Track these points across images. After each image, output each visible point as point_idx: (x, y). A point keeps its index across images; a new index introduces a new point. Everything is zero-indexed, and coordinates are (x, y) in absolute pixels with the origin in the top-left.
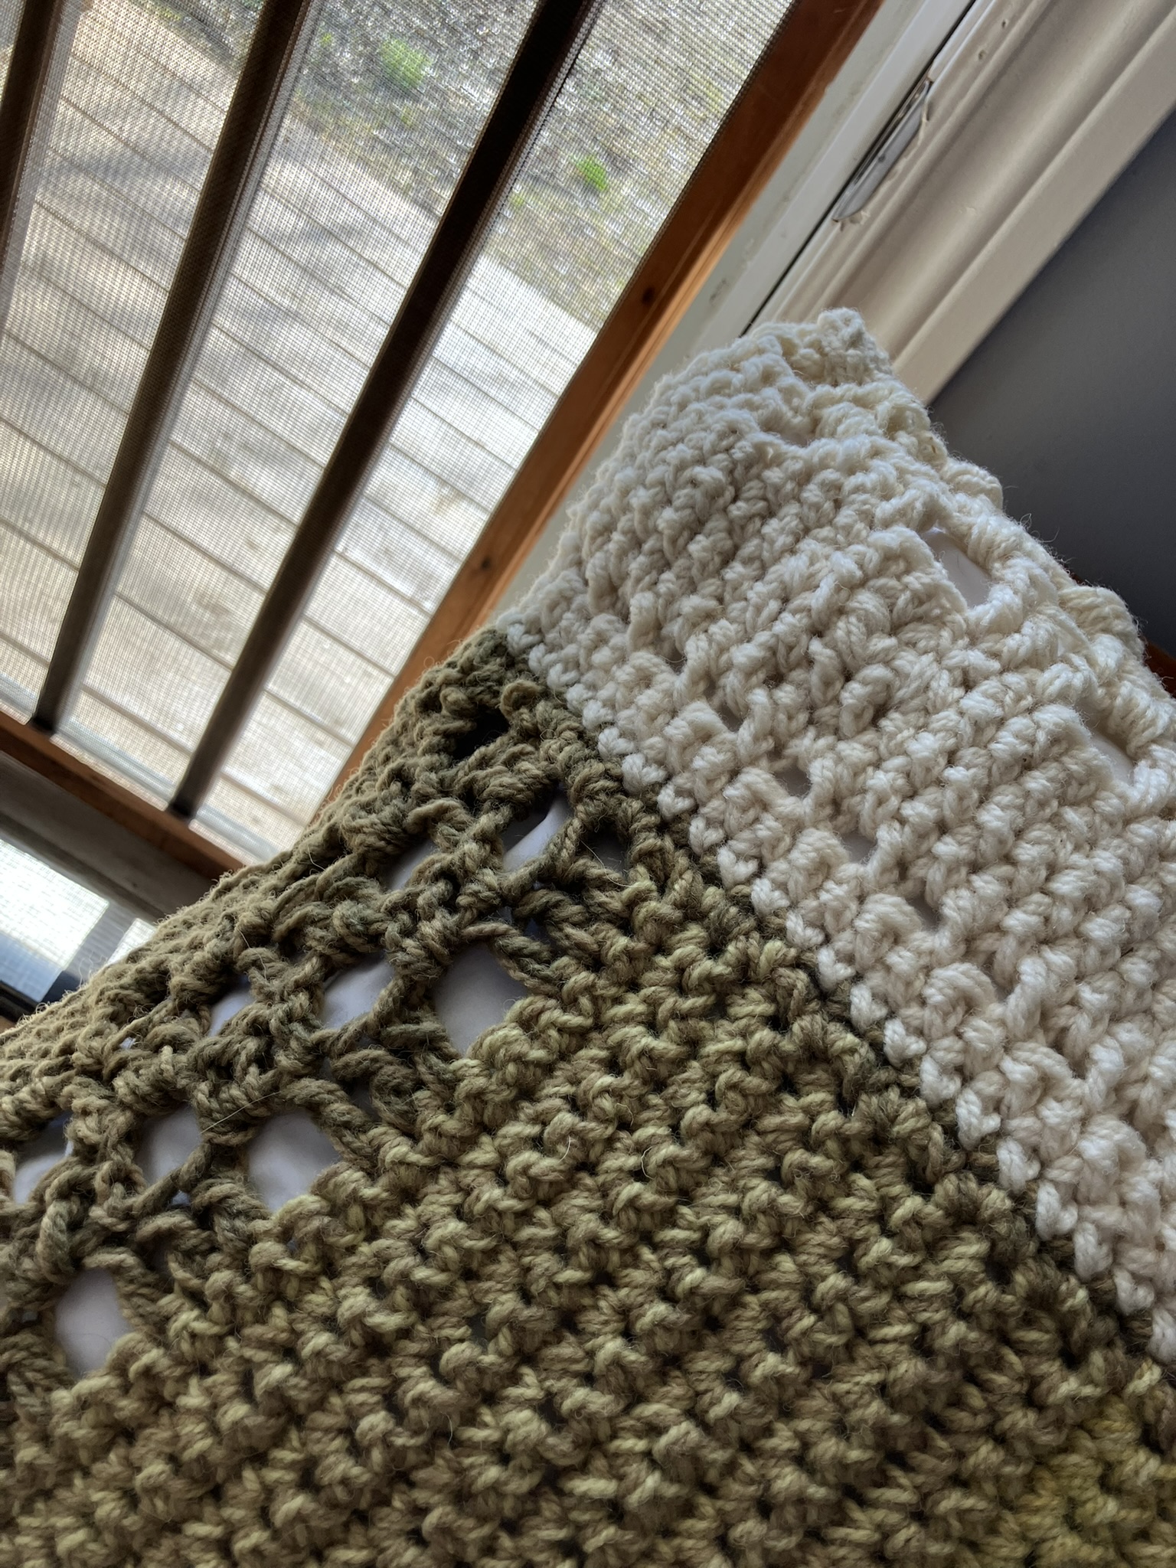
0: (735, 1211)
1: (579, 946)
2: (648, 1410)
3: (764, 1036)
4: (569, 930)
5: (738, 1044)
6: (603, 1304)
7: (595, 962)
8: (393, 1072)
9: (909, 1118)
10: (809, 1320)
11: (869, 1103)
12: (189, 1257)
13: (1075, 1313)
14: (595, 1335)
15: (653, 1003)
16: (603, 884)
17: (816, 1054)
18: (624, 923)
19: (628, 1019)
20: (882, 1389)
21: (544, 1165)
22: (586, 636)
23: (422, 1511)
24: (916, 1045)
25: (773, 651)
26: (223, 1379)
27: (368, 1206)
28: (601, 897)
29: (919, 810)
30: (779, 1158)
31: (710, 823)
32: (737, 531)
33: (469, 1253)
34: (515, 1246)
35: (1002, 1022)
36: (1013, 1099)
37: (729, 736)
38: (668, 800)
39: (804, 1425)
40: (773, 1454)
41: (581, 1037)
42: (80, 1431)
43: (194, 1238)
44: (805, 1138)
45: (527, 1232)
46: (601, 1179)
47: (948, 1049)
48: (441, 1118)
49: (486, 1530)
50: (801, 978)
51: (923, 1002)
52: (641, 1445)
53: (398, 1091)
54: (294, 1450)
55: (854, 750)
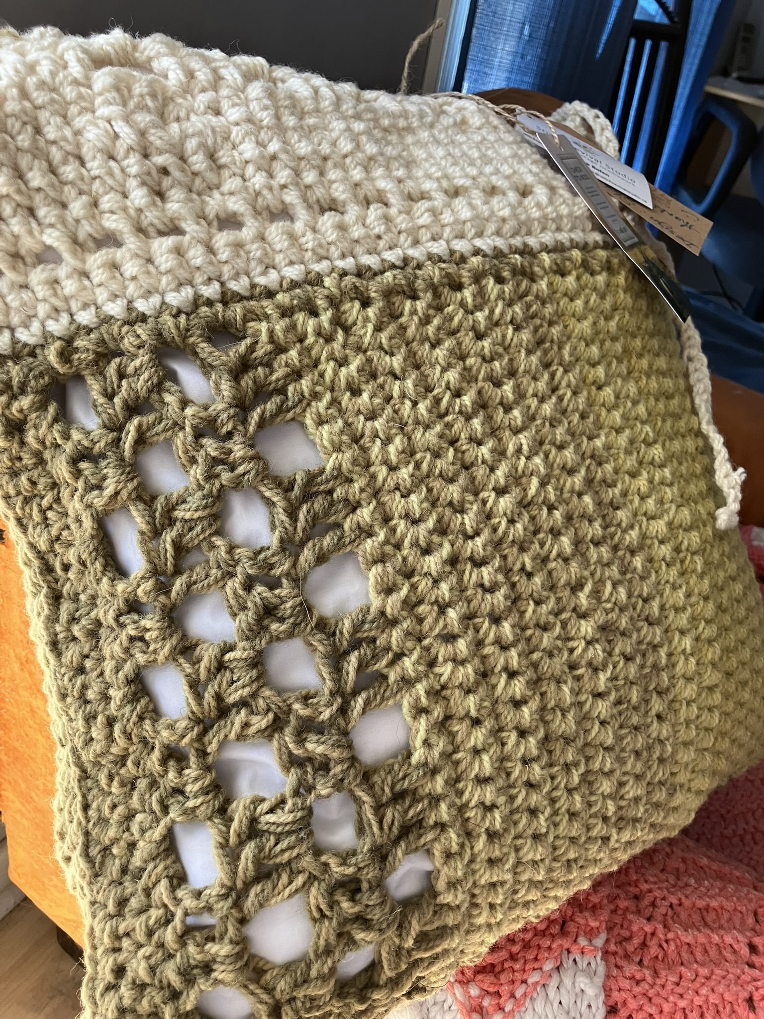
1: (287, 376)
2: (511, 449)
4: (274, 378)
6: (464, 448)
7: (296, 375)
10: (497, 363)
12: (374, 657)
14: (477, 457)
15: (331, 357)
16: (252, 348)
18: (280, 349)
19: (336, 373)
20: (529, 352)
21: (398, 442)
23: (523, 569)
26: (442, 651)
28: (259, 352)
31: (234, 278)
33: (426, 499)
34: (428, 476)
39: (531, 391)
40: (536, 410)
41: (335, 402)
45: (425, 466)
46: (410, 421)
47: (405, 240)
48: (356, 486)
49: (536, 542)
52: (523, 459)
53: (332, 504)
54: (483, 622)
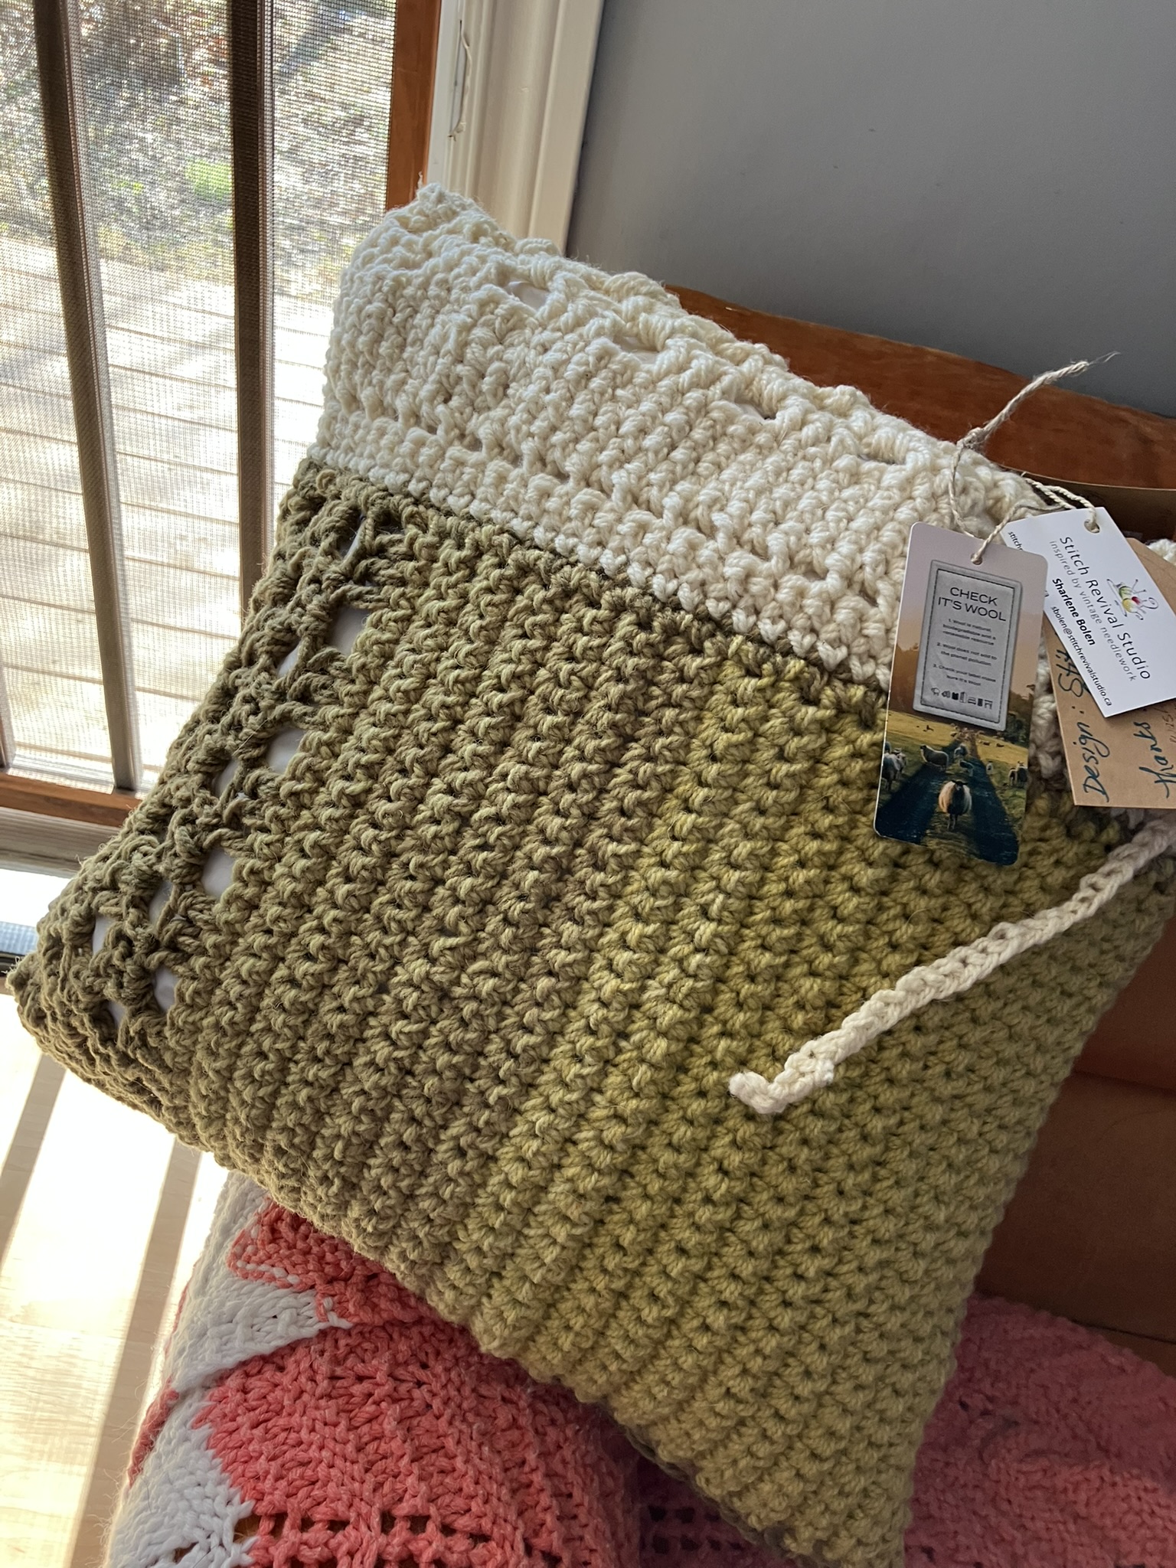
0: (510, 661)
1: (391, 577)
2: (499, 768)
3: (496, 573)
4: (383, 573)
5: (485, 583)
6: (460, 732)
7: (402, 582)
8: (318, 680)
9: (575, 575)
10: (561, 692)
11: (556, 578)
12: (252, 812)
13: (688, 628)
14: (461, 748)
15: (438, 587)
16: (392, 543)
17: (524, 570)
18: (410, 556)
19: (428, 600)
20: (608, 707)
21: (406, 684)
22: (348, 431)
23: (406, 865)
24: (572, 541)
25: (440, 382)
26: (290, 856)
27: (329, 744)
28: (393, 550)
29: (538, 425)
30: (522, 626)
31: (439, 487)
32: (402, 330)
33: (386, 739)
34: (407, 727)
35: (612, 510)
36: (628, 543)
37: (433, 437)
38: (414, 487)
39: (577, 741)
40: (567, 761)
41: (408, 620)
42: (233, 914)
43: (251, 804)
44: (531, 611)
45: (411, 717)
46: (438, 677)
47: (589, 535)
48: (349, 687)
49: (441, 857)
50: (505, 538)
51: (569, 519)
52: (501, 785)
53: (324, 687)
54: (335, 868)
55: (498, 412)
